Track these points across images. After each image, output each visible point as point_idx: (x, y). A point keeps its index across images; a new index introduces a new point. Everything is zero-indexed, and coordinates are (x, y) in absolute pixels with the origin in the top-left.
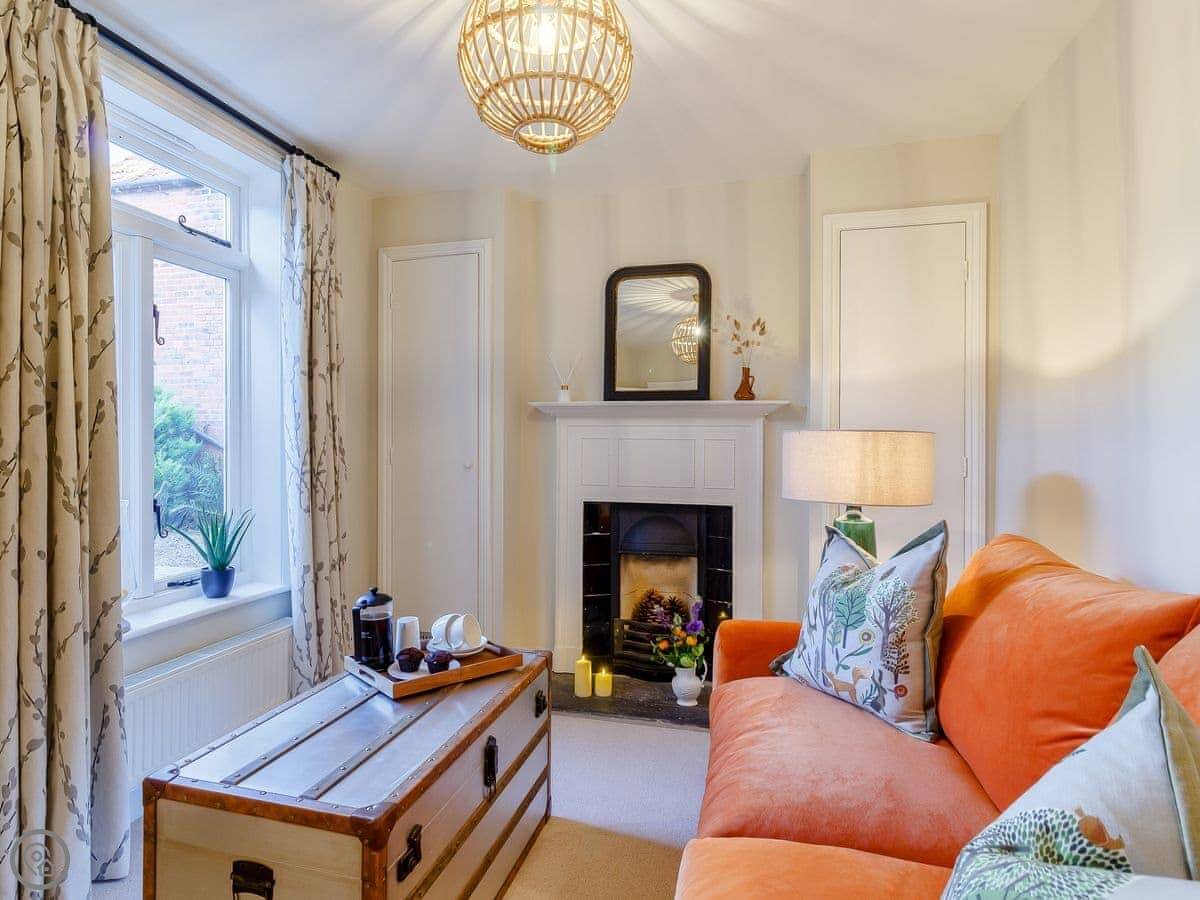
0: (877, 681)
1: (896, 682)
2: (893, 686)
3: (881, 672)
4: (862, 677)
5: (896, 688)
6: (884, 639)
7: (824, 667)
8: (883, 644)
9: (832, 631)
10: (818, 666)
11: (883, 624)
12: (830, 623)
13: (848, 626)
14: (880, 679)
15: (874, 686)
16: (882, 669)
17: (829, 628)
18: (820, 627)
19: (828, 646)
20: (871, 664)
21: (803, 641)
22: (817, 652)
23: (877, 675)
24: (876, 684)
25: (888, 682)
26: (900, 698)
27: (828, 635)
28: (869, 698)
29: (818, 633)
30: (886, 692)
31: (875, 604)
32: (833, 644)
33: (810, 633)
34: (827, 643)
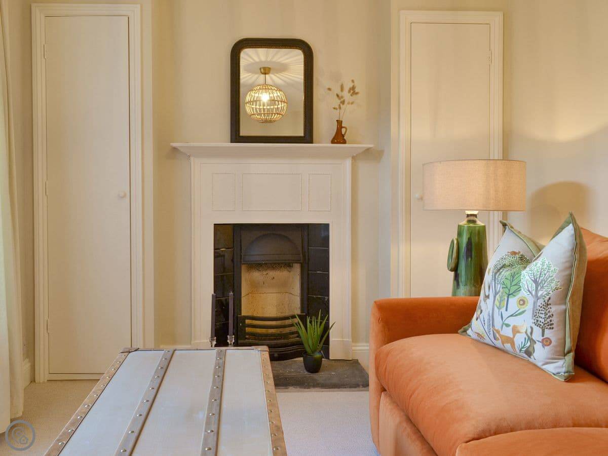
0: (529, 334)
1: (543, 336)
2: (540, 338)
3: (532, 328)
4: (519, 332)
5: (543, 340)
6: (534, 303)
7: (493, 326)
8: (534, 307)
9: (499, 299)
10: (490, 325)
11: (534, 293)
12: (498, 293)
13: (509, 295)
14: (531, 333)
15: (527, 338)
16: (533, 326)
17: (497, 297)
18: (491, 297)
19: (496, 309)
20: (525, 322)
21: (480, 308)
22: (489, 315)
23: (529, 331)
24: (528, 337)
25: (537, 335)
26: (546, 347)
27: (496, 302)
28: (523, 348)
29: (490, 301)
30: (535, 343)
31: (527, 277)
32: (499, 308)
33: (485, 301)
34: (496, 308)
